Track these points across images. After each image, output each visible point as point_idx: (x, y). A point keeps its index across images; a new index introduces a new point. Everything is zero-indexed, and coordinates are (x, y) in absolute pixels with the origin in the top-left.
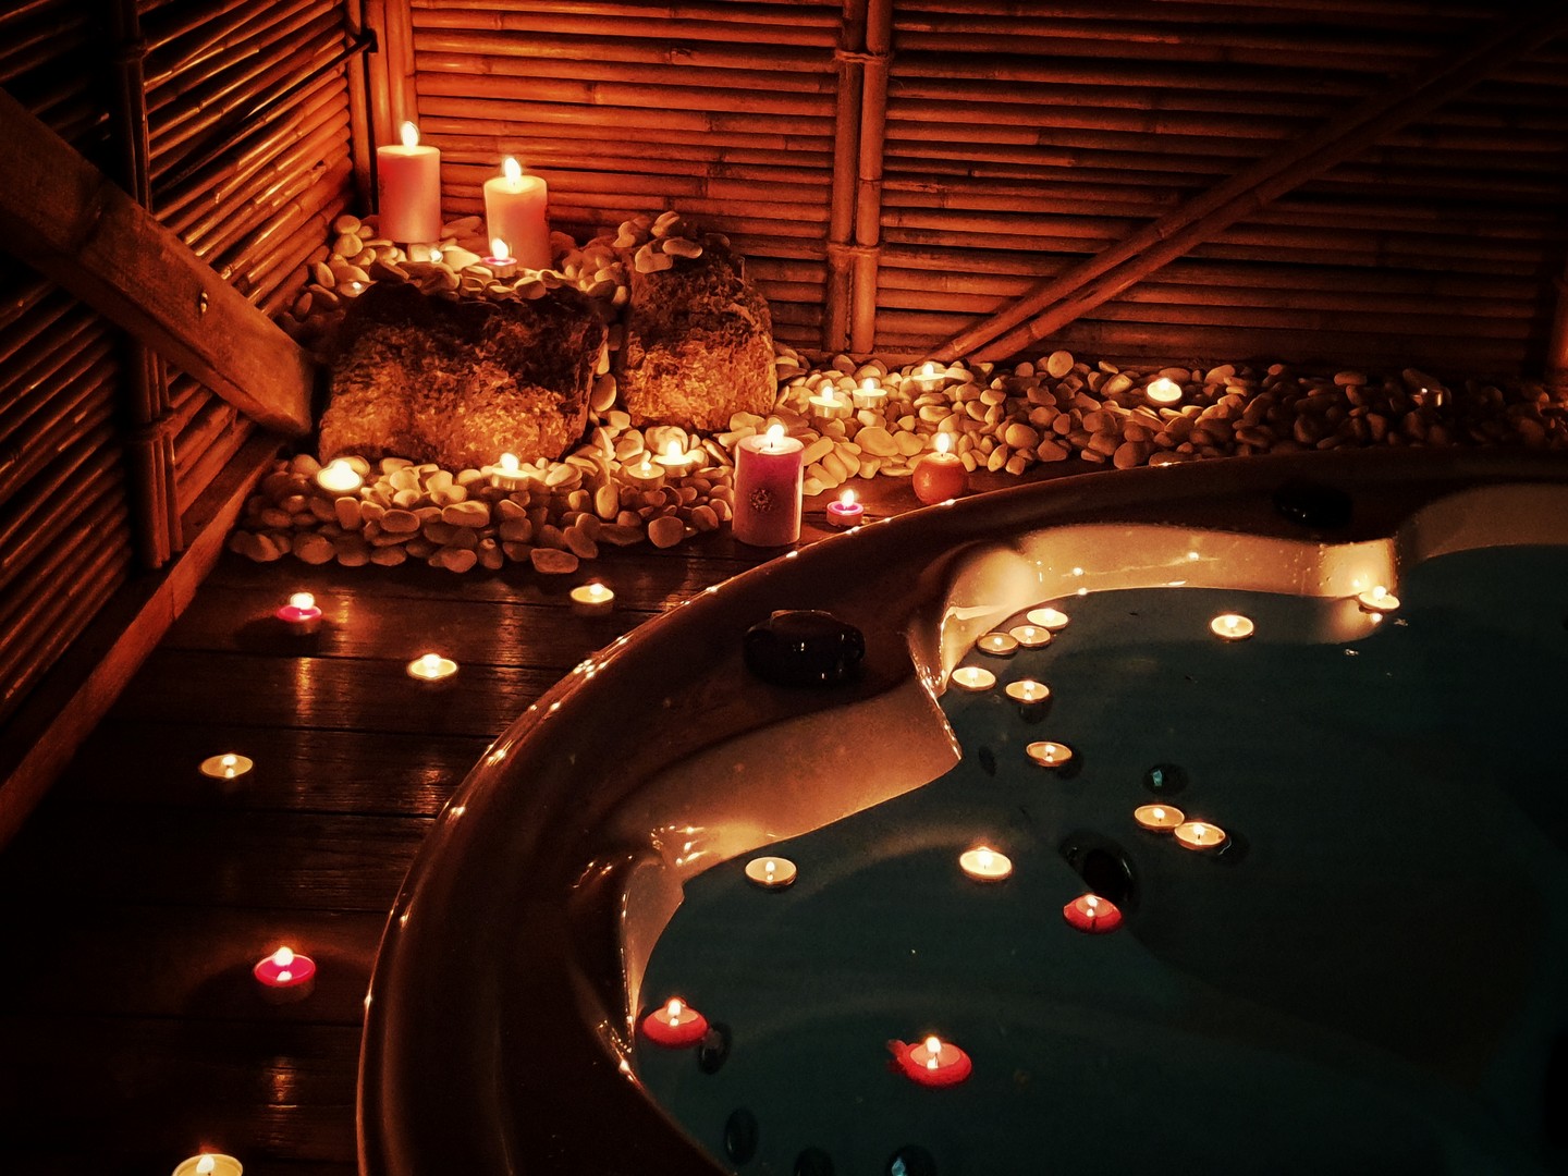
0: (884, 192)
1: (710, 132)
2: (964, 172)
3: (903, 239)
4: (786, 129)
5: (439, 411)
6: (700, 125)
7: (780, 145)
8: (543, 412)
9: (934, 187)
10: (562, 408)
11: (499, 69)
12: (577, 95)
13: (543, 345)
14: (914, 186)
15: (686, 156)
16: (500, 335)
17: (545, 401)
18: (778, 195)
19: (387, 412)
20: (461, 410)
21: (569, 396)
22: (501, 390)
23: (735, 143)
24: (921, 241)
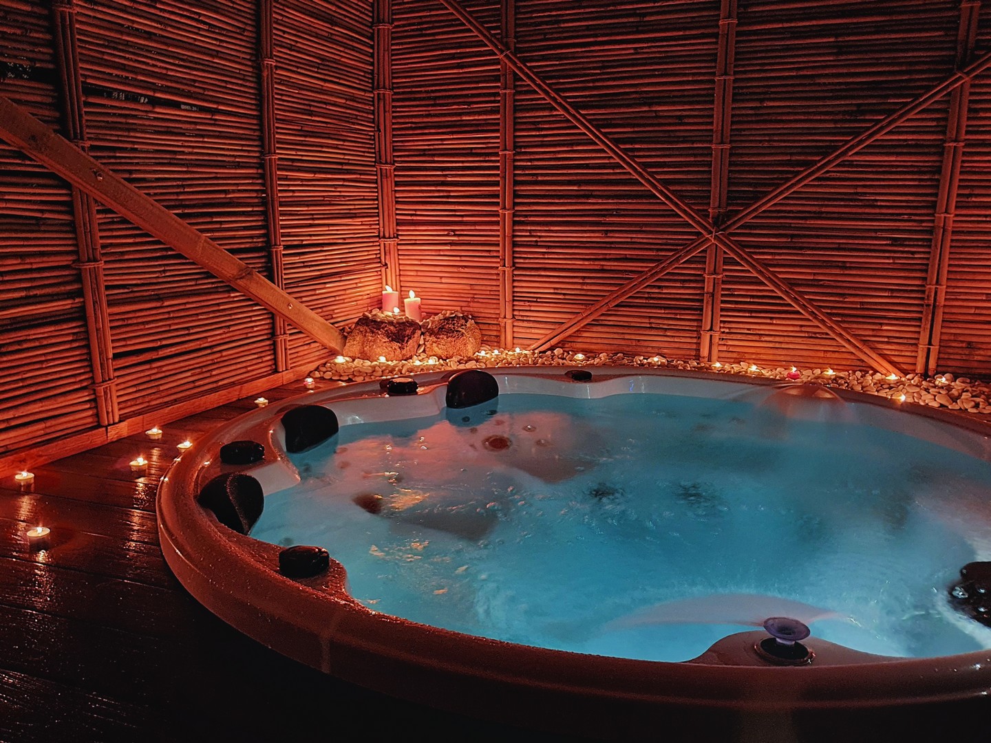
0: (513, 305)
1: (471, 289)
2: (535, 300)
3: (520, 318)
4: (489, 288)
5: (370, 347)
6: (468, 288)
7: (488, 293)
8: (395, 349)
9: (527, 304)
10: (400, 348)
11: (419, 274)
12: (438, 280)
13: (398, 332)
14: (522, 303)
15: (465, 296)
16: (386, 329)
17: (396, 345)
18: (488, 306)
19: (358, 348)
20: (374, 347)
21: (402, 345)
22: (385, 342)
23: (477, 292)
24: (525, 319)
